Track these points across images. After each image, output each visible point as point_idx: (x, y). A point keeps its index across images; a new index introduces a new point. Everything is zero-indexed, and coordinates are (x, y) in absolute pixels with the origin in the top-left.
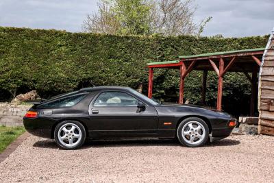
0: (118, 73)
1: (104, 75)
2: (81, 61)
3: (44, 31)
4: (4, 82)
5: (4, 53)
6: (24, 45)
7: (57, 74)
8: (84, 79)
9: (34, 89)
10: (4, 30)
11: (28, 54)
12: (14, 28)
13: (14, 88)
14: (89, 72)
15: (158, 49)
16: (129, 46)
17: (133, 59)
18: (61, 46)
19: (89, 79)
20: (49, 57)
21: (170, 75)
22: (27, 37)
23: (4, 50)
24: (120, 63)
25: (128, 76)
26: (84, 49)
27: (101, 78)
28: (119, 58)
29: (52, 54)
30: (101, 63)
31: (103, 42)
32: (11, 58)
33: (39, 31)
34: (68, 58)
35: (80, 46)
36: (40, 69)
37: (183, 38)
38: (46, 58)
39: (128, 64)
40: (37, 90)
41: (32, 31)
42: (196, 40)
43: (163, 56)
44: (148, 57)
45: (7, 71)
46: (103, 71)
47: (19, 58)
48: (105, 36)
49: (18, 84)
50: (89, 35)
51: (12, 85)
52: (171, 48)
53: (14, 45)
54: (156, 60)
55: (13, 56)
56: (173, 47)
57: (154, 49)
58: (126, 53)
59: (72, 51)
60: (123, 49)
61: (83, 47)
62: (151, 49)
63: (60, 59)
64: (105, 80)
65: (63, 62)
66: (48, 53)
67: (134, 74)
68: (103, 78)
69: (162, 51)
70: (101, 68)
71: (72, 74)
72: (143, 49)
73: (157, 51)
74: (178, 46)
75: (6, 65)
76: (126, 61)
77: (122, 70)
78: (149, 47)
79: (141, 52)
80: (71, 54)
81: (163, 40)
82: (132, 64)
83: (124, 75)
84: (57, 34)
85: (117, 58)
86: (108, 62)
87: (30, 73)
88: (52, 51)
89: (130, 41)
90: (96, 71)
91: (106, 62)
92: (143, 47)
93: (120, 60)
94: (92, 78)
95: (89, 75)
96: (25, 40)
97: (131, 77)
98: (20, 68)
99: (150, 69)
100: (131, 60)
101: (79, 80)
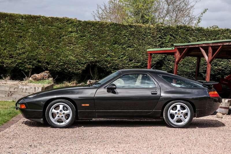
0: (122, 58)
1: (109, 59)
2: (89, 46)
3: (57, 19)
4: (21, 63)
5: (21, 37)
6: (39, 31)
7: (67, 57)
8: (92, 62)
9: (47, 69)
10: (22, 17)
11: (42, 39)
12: (30, 15)
13: (30, 68)
14: (96, 56)
15: (158, 37)
16: (132, 34)
17: (136, 46)
18: (71, 32)
19: (96, 62)
20: (60, 42)
21: (169, 60)
22: (42, 23)
23: (21, 35)
24: (124, 49)
25: (131, 61)
26: (92, 35)
27: (106, 61)
28: (124, 44)
29: (63, 40)
30: (107, 48)
31: (109, 29)
32: (28, 42)
33: (53, 18)
34: (77, 43)
35: (89, 33)
36: (54, 52)
37: (181, 27)
38: (58, 43)
39: (130, 49)
40: (50, 70)
41: (46, 19)
42: (192, 30)
43: (163, 43)
44: (149, 44)
45: (24, 53)
46: (109, 56)
47: (35, 42)
48: (111, 25)
49: (33, 65)
50: (96, 23)
51: (27, 66)
52: (169, 36)
53: (30, 30)
54: (156, 46)
55: (29, 40)
56: (171, 35)
57: (154, 37)
58: (129, 40)
59: (81, 37)
60: (126, 36)
61: (91, 34)
62: (152, 37)
63: (71, 44)
64: (110, 63)
65: (74, 46)
66: (60, 38)
67: (135, 58)
68: (108, 61)
69: (162, 39)
70: (107, 53)
71: (81, 57)
72: (144, 37)
73: (157, 38)
74: (176, 35)
75: (22, 48)
76: (129, 47)
77: (125, 55)
78: (150, 35)
79: (143, 39)
80: (81, 39)
81: (163, 29)
82: (134, 49)
83: (127, 59)
84: (69, 21)
85: (121, 44)
86: (114, 47)
87: (44, 55)
88: (63, 36)
89: (133, 29)
90: (102, 56)
91: (111, 47)
92: (144, 35)
93: (124, 46)
94: (99, 62)
95: (96, 59)
96: (40, 26)
97: (133, 61)
98: (35, 51)
99: (149, 54)
100: (134, 46)
101: (86, 63)
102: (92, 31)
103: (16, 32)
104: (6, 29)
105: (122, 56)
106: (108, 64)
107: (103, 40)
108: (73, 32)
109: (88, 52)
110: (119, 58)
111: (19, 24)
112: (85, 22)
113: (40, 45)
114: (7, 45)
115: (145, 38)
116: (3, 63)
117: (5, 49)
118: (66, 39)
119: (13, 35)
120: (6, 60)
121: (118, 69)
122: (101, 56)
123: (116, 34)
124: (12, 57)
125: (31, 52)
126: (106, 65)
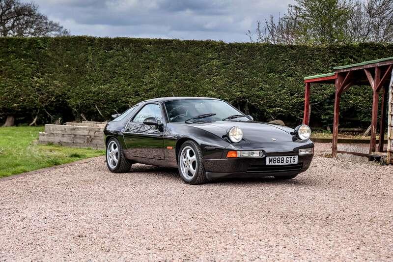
0: (280, 91)
1: (262, 93)
2: (235, 77)
3: (194, 42)
5: (148, 68)
6: (170, 59)
8: (239, 98)
10: (150, 42)
11: (175, 70)
12: (160, 40)
14: (244, 90)
17: (298, 74)
18: (212, 59)
19: (244, 97)
20: (197, 73)
21: (348, 93)
22: (175, 49)
23: (149, 65)
24: (282, 79)
25: (292, 95)
26: (238, 62)
27: (258, 96)
28: (283, 71)
29: (201, 70)
30: (259, 79)
31: (262, 52)
33: (188, 42)
34: (219, 73)
35: (234, 59)
36: (189, 86)
37: (366, 45)
38: (194, 74)
39: (291, 79)
41: (180, 43)
42: (383, 48)
45: (152, 89)
46: (262, 89)
47: (166, 74)
48: (264, 46)
50: (245, 45)
53: (159, 59)
55: (158, 72)
56: (351, 57)
57: (325, 61)
58: (289, 66)
59: (225, 65)
60: (286, 61)
61: (237, 60)
62: (322, 61)
63: (211, 75)
64: (263, 99)
65: (214, 78)
66: (198, 67)
67: (298, 92)
68: (261, 96)
69: (337, 62)
70: (258, 85)
71: (225, 92)
72: (311, 61)
73: (330, 63)
74: (358, 56)
75: (150, 82)
76: (289, 76)
77: (285, 87)
78: (319, 59)
79: (309, 65)
80: (224, 68)
81: (338, 50)
82: (297, 79)
83: (287, 94)
84: (209, 45)
85: (278, 73)
86: (268, 77)
87: (177, 91)
88: (202, 65)
89: (295, 51)
90: (253, 89)
91: (264, 77)
92: (311, 58)
93: (283, 75)
94: (248, 97)
95: (244, 93)
96: (172, 53)
97: (296, 95)
98: (166, 86)
99: (306, 84)
100: (296, 74)
101: (232, 99)
102: (239, 56)
103: (142, 62)
104: (130, 58)
105: (279, 89)
106: (261, 101)
107: (253, 68)
108: (214, 59)
109: (233, 84)
110: (276, 92)
111: (146, 52)
112: (230, 44)
113: (172, 78)
114: (132, 80)
115: (311, 63)
116: (128, 103)
117: (129, 85)
118: (205, 68)
119: (138, 66)
120: (131, 99)
121: (275, 107)
122: (251, 90)
123: (270, 59)
124: (138, 95)
125: (161, 87)
126: (258, 102)
